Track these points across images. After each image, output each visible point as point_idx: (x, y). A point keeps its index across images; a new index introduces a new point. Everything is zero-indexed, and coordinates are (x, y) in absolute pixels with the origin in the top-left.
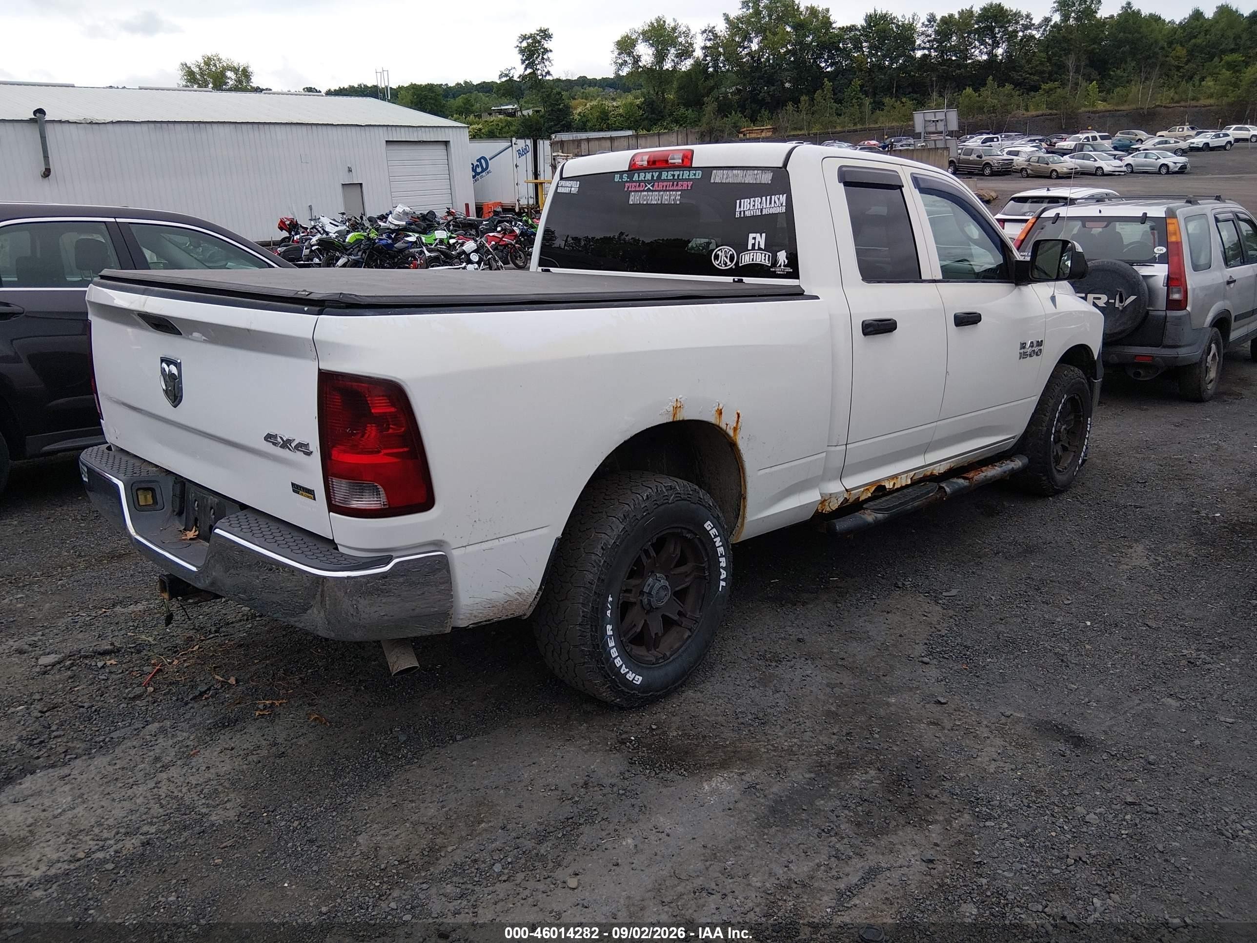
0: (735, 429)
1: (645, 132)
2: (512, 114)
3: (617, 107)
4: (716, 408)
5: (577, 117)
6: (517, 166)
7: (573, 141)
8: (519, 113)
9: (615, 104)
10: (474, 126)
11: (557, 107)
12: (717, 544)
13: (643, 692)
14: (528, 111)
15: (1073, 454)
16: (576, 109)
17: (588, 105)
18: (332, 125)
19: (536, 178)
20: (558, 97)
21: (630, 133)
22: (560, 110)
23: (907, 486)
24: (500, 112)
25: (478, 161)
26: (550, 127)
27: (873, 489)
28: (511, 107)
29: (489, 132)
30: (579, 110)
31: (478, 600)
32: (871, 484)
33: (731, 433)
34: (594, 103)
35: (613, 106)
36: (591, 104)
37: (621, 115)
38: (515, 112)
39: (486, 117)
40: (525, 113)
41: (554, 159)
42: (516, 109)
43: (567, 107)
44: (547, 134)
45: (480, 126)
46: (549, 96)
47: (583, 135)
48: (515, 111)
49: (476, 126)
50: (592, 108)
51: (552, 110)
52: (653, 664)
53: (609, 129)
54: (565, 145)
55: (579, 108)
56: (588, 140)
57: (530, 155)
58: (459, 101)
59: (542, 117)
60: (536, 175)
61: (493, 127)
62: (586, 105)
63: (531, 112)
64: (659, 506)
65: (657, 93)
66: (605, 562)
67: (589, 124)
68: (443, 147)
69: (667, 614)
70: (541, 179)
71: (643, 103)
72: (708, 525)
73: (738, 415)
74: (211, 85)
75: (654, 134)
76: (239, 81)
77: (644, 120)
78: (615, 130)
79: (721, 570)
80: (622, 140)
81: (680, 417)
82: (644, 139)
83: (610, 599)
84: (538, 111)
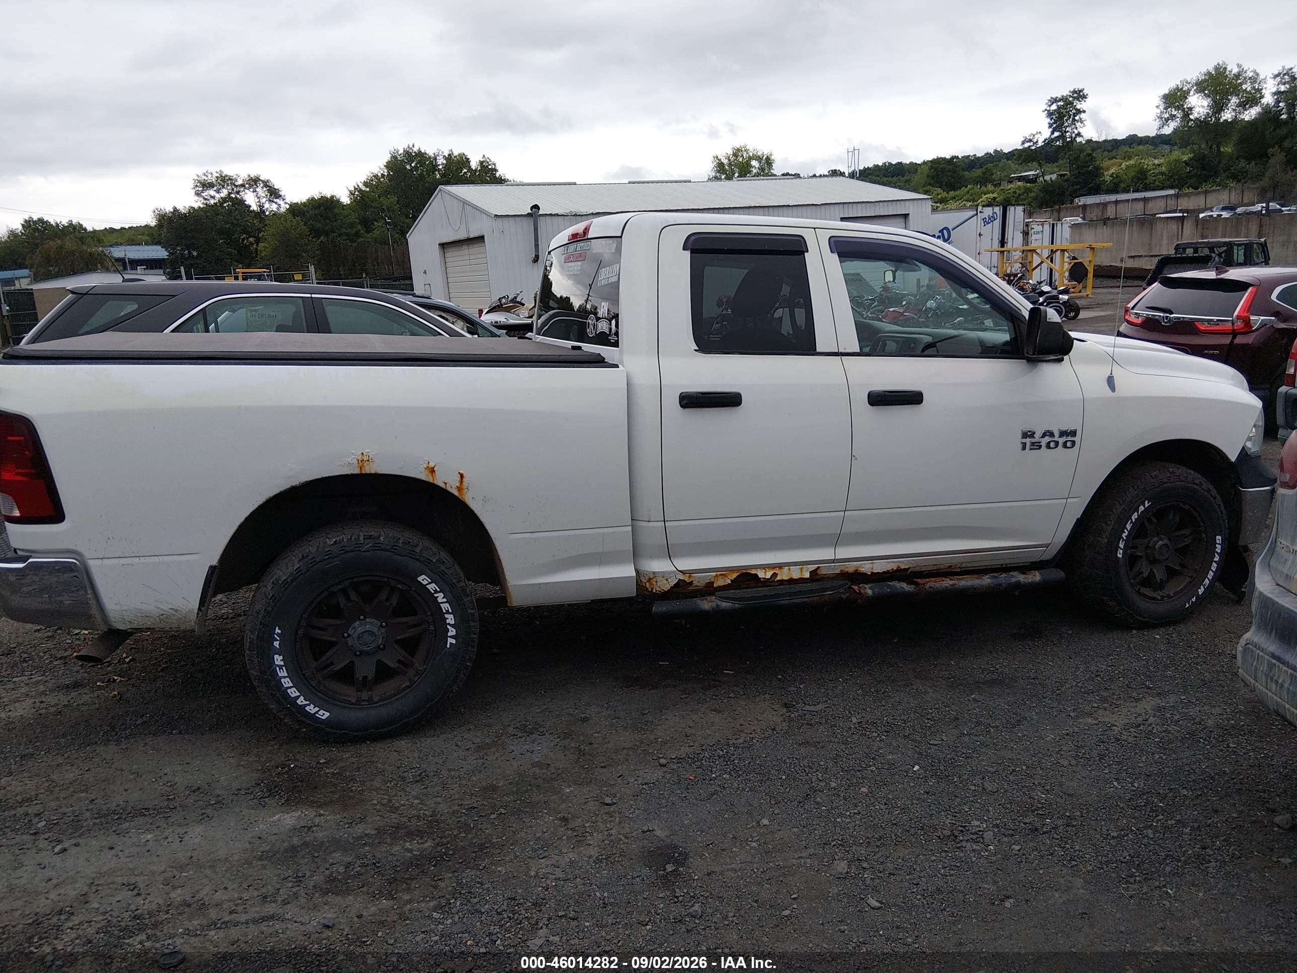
0: (459, 489)
1: (1191, 190)
2: (1033, 180)
3: (1159, 165)
4: (425, 466)
5: (1108, 178)
6: (980, 235)
7: (1098, 204)
8: (1041, 179)
9: (1156, 162)
10: (988, 196)
11: (1085, 169)
12: (440, 600)
13: (332, 728)
14: (1052, 176)
15: (1188, 579)
16: (1108, 169)
17: (1123, 164)
18: (789, 206)
19: (1002, 246)
20: (1087, 159)
21: (1172, 192)
22: (1089, 172)
23: (802, 580)
24: (1020, 179)
25: (940, 232)
26: (1075, 191)
27: (735, 576)
28: (1032, 173)
29: (1005, 200)
30: (1112, 171)
31: (124, 608)
32: (732, 570)
33: (456, 493)
34: (1132, 162)
35: (1154, 165)
36: (1127, 163)
37: (1163, 174)
38: (1036, 178)
39: (1006, 186)
40: (1047, 178)
41: (1027, 225)
42: (1037, 175)
43: (1098, 169)
44: (1070, 198)
45: (995, 195)
46: (1077, 159)
47: (1113, 198)
48: (1037, 176)
49: (991, 195)
50: (1128, 167)
51: (1079, 173)
52: (352, 704)
53: (1147, 188)
54: (1088, 209)
55: (1112, 169)
56: (1116, 202)
57: (997, 223)
58: (978, 172)
59: (1067, 180)
60: (1003, 243)
61: (1010, 196)
62: (1121, 165)
63: (1054, 177)
64: (347, 552)
65: (1211, 147)
66: (273, 595)
67: (1123, 185)
68: (902, 220)
69: (384, 660)
70: (1009, 246)
71: (1191, 159)
72: (423, 579)
73: (462, 476)
74: (736, 175)
75: (1199, 193)
76: (762, 169)
77: (1191, 177)
78: (1153, 190)
79: (448, 627)
80: (1158, 200)
81: (370, 469)
82: (1186, 198)
83: (278, 631)
84: (1062, 175)
